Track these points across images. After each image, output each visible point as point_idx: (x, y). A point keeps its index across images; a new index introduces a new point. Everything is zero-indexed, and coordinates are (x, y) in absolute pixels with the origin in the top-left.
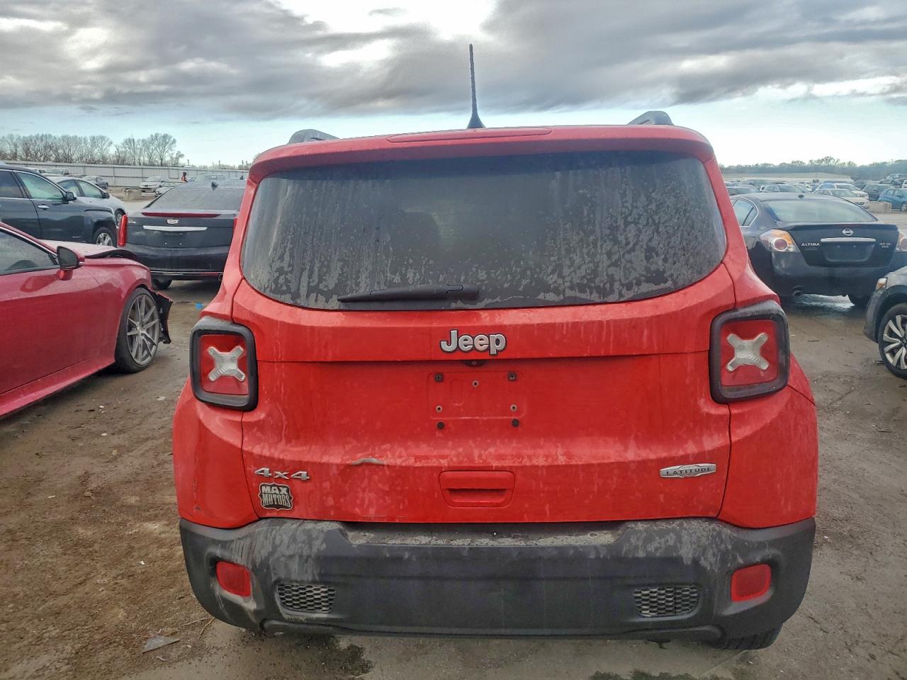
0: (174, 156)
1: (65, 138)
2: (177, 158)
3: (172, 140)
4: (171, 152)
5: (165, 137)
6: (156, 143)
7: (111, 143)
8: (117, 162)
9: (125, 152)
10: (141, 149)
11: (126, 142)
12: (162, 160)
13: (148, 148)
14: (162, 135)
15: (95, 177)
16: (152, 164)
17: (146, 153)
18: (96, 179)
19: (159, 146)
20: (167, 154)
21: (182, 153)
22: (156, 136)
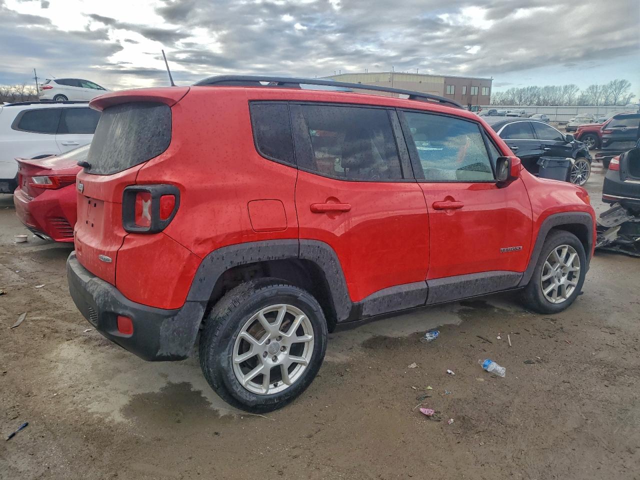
0: (627, 97)
1: (547, 88)
2: (629, 99)
3: (627, 84)
4: (624, 94)
5: (622, 82)
6: (614, 87)
7: (578, 90)
8: (579, 104)
9: (587, 96)
10: (601, 93)
11: (590, 88)
12: (616, 100)
13: (606, 91)
14: (621, 80)
15: (541, 115)
16: (606, 104)
17: (604, 95)
18: (541, 117)
19: (615, 90)
20: (621, 95)
21: (634, 94)
22: (615, 82)
